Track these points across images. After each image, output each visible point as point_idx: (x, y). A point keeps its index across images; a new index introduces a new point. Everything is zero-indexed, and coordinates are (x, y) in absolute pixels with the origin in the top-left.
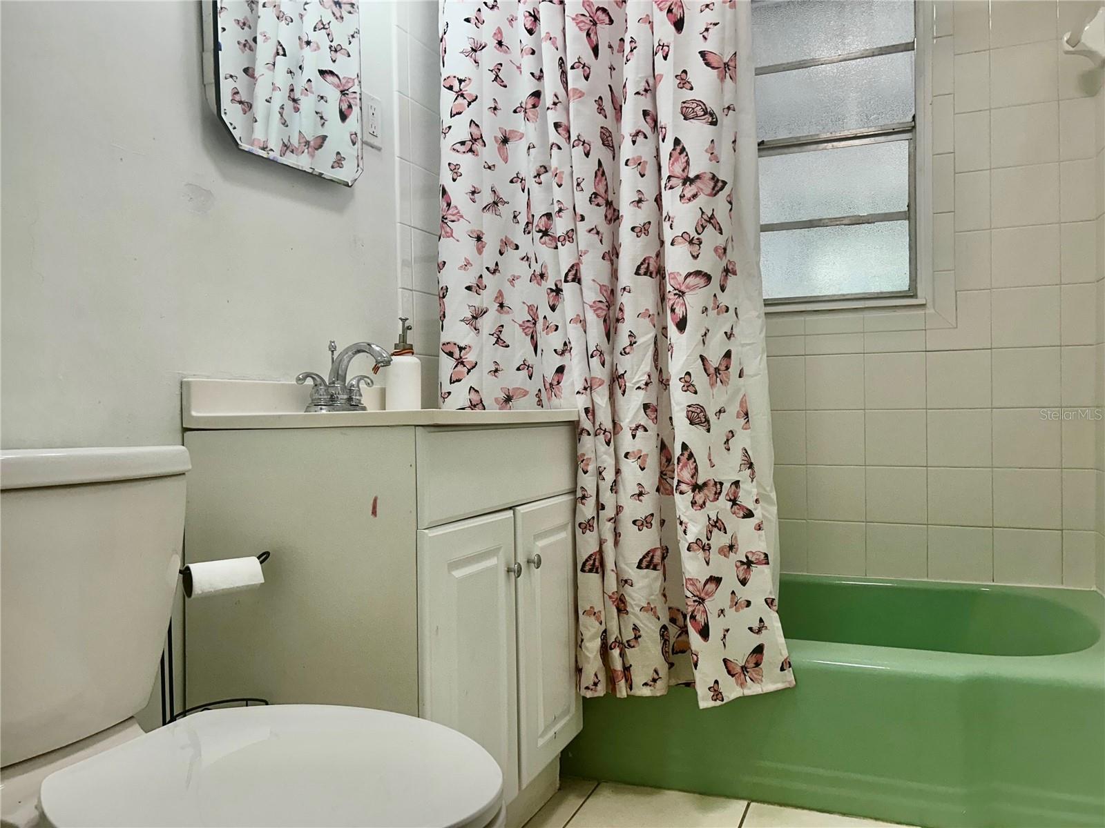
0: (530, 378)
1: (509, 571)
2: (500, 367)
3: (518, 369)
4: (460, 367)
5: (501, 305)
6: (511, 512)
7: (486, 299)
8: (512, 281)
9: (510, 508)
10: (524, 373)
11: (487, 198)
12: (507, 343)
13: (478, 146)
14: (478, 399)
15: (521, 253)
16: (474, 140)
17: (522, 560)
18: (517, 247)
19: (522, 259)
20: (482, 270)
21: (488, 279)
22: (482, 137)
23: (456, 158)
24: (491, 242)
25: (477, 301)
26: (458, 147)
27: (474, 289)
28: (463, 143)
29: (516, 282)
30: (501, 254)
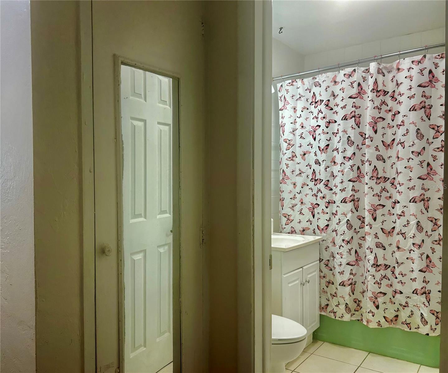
0: (311, 224)
1: (301, 284)
2: (301, 221)
3: (307, 222)
4: (288, 221)
5: (302, 203)
6: (302, 268)
7: (297, 201)
8: (306, 195)
9: (301, 267)
10: (309, 223)
11: (298, 172)
12: (304, 214)
13: (294, 158)
14: (294, 230)
15: (309, 187)
16: (293, 157)
17: (304, 281)
18: (308, 185)
19: (310, 189)
20: (295, 193)
21: (297, 195)
22: (296, 155)
23: (288, 162)
24: (299, 185)
25: (293, 202)
26: (288, 159)
27: (293, 199)
28: (290, 158)
29: (307, 196)
30: (302, 188)
